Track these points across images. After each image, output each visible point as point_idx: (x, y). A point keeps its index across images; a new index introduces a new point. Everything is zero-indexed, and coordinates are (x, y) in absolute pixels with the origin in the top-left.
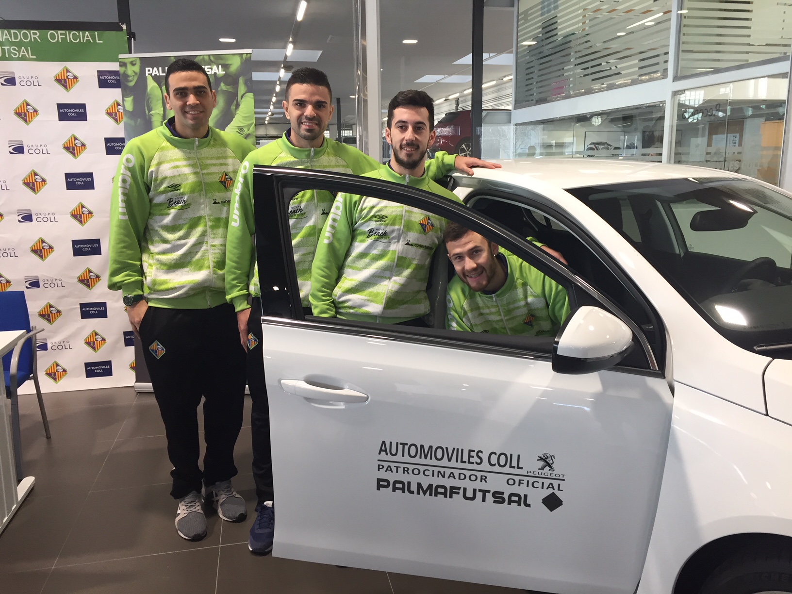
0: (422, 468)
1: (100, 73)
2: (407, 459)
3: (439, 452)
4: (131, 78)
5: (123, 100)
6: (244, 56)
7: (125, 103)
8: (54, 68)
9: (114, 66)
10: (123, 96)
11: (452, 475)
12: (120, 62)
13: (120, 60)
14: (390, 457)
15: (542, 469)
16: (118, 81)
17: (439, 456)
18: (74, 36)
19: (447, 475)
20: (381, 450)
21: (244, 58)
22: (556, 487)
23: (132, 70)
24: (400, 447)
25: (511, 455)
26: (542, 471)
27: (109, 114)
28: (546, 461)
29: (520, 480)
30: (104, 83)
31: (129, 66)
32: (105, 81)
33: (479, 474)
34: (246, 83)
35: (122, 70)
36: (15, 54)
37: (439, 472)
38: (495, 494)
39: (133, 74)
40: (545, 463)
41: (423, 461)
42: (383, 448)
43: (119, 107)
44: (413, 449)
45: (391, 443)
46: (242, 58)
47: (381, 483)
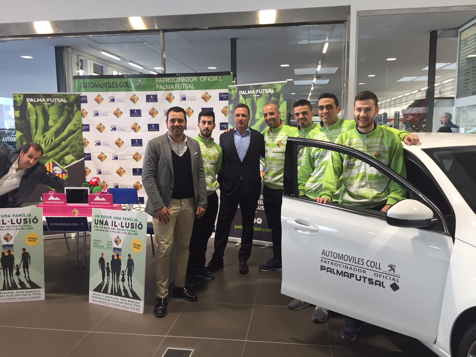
0: (339, 263)
1: (220, 94)
2: (332, 258)
3: (346, 257)
4: (233, 96)
5: (229, 106)
6: (283, 84)
7: (230, 107)
8: (202, 92)
9: (226, 91)
10: (229, 104)
11: (351, 268)
12: (229, 89)
13: (229, 88)
14: (326, 257)
15: (390, 271)
16: (227, 97)
17: (346, 259)
18: (211, 79)
19: (349, 268)
20: (322, 253)
21: (283, 85)
22: (396, 280)
23: (233, 92)
24: (330, 253)
25: (376, 263)
26: (390, 272)
27: (223, 112)
28: (392, 268)
29: (380, 275)
30: (221, 99)
31: (232, 90)
32: (222, 97)
33: (362, 269)
34: (283, 97)
35: (229, 92)
36: (187, 87)
37: (346, 266)
38: (369, 279)
39: (234, 94)
40: (392, 269)
41: (339, 260)
42: (323, 253)
43: (227, 109)
44: (335, 254)
45: (326, 251)
46: (282, 85)
47: (322, 268)
